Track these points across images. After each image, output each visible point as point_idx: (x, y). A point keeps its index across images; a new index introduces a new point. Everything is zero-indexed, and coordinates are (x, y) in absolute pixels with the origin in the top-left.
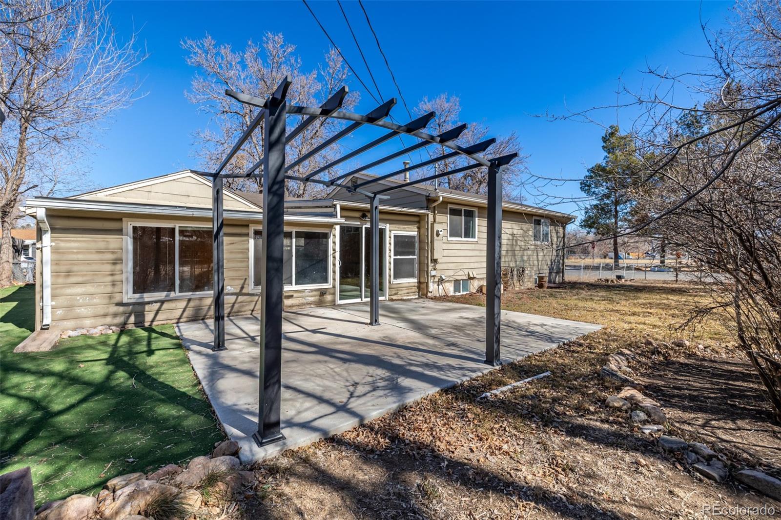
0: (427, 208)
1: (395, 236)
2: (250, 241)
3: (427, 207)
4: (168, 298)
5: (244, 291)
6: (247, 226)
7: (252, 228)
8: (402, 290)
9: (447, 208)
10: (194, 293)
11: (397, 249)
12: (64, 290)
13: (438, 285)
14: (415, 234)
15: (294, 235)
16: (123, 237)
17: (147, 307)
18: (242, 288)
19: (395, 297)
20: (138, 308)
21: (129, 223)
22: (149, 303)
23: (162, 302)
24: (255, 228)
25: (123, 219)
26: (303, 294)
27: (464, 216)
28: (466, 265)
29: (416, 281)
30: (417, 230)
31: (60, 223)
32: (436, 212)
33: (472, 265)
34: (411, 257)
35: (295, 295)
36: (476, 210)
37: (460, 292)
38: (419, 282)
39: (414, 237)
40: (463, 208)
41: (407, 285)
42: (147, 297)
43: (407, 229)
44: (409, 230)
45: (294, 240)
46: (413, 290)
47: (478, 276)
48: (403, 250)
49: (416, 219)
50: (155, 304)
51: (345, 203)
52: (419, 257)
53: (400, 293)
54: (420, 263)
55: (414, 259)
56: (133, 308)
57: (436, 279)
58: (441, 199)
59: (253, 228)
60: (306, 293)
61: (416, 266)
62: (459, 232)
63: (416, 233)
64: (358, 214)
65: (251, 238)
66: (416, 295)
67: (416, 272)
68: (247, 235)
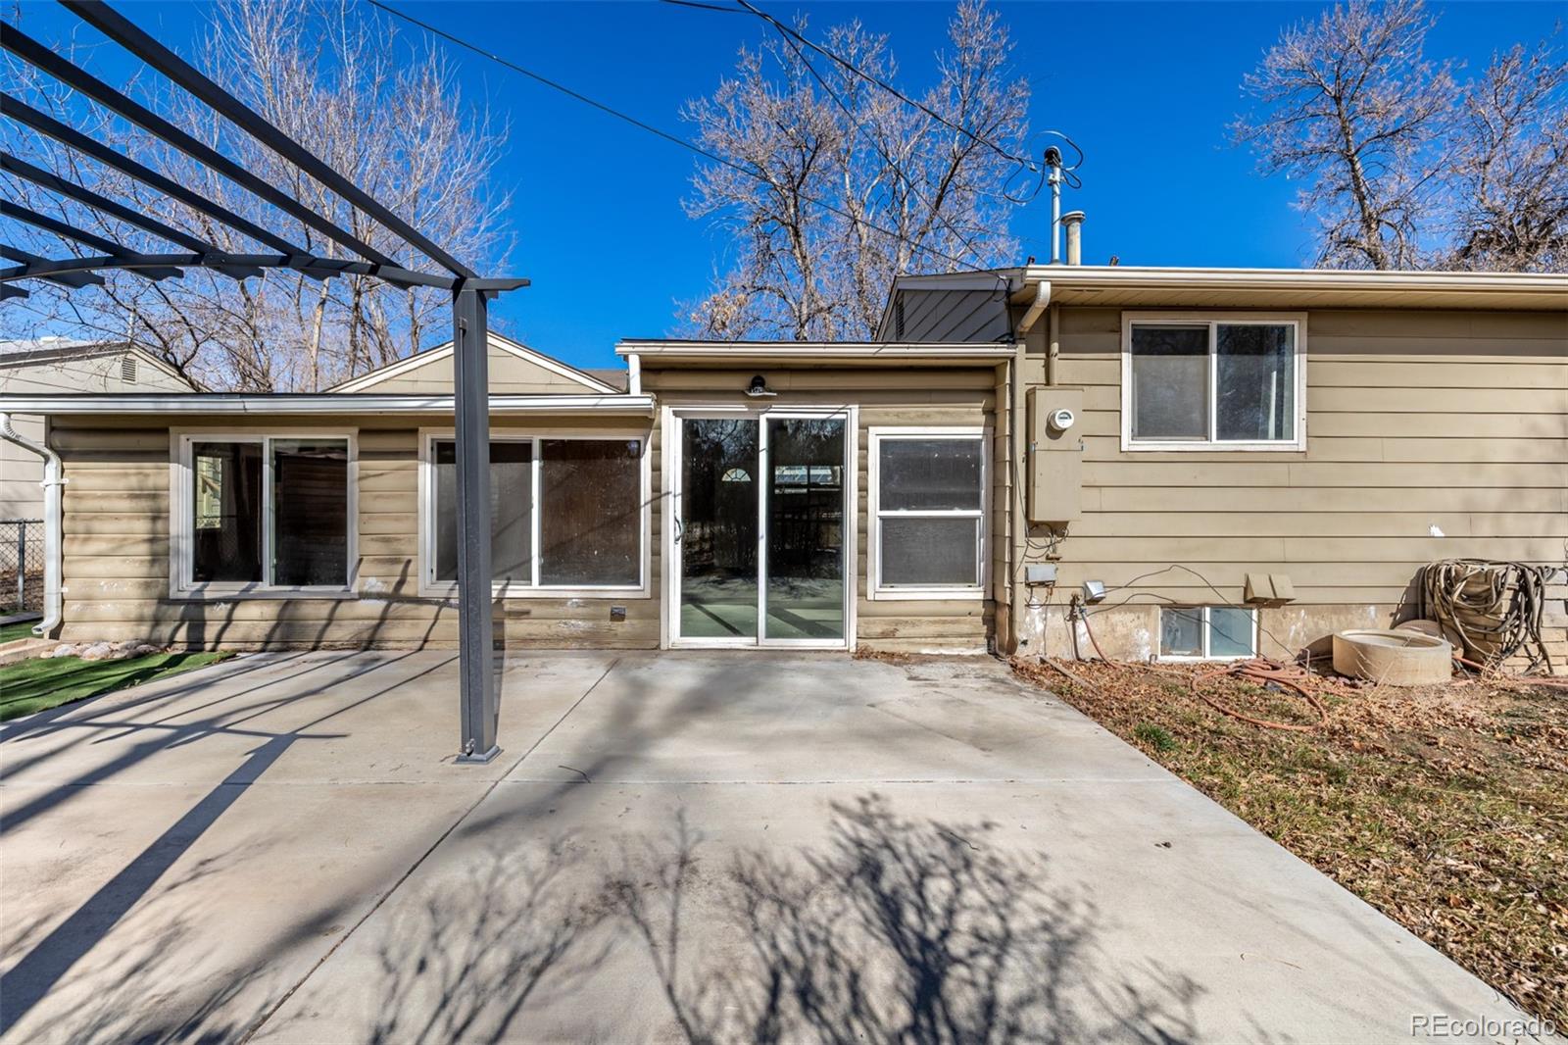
0: (1011, 338)
1: (885, 445)
2: (421, 468)
3: (1012, 334)
4: (245, 596)
5: (406, 590)
6: (414, 432)
7: (426, 439)
8: (913, 624)
9: (1119, 331)
10: (297, 588)
11: (893, 486)
12: (82, 564)
13: (1073, 618)
14: (975, 432)
15: (536, 450)
16: (172, 465)
17: (208, 612)
18: (401, 583)
19: (877, 646)
20: (193, 610)
21: (183, 438)
22: (214, 602)
23: (235, 602)
24: (436, 436)
25: (171, 429)
26: (561, 610)
27: (1219, 352)
28: (1227, 550)
29: (981, 596)
30: (982, 419)
31: (80, 442)
32: (1055, 347)
33: (1274, 550)
34: (957, 513)
35: (536, 611)
36: (1298, 327)
37: (1198, 649)
38: (992, 603)
39: (972, 445)
40: (1214, 323)
41: (940, 608)
42: (214, 590)
43: (938, 419)
44: (948, 419)
45: (536, 465)
46: (966, 629)
47: (1301, 597)
48: (922, 489)
49: (982, 381)
50: (223, 605)
51: (653, 349)
52: (994, 513)
53: (903, 631)
54: (995, 536)
55: (973, 519)
56: (185, 610)
57: (1063, 597)
58: (1045, 289)
59: (428, 438)
60: (570, 609)
61: (981, 545)
62: (1196, 416)
63: (980, 430)
64: (738, 382)
65: (425, 460)
66: (977, 646)
67: (981, 567)
68: (413, 454)
